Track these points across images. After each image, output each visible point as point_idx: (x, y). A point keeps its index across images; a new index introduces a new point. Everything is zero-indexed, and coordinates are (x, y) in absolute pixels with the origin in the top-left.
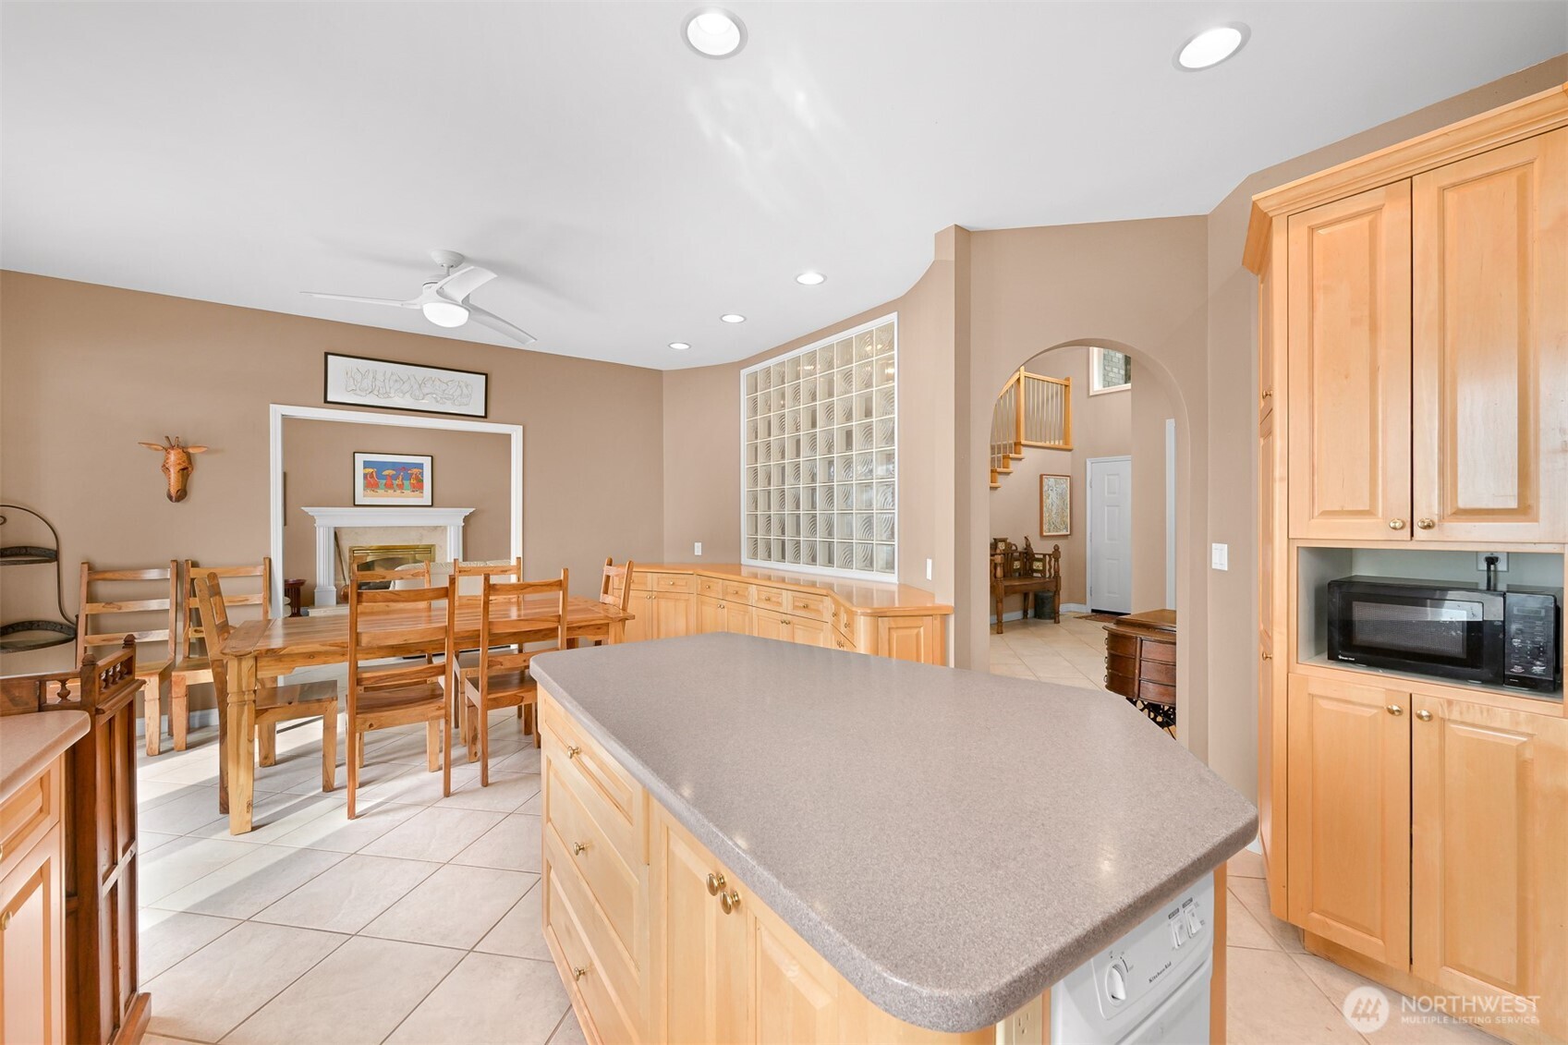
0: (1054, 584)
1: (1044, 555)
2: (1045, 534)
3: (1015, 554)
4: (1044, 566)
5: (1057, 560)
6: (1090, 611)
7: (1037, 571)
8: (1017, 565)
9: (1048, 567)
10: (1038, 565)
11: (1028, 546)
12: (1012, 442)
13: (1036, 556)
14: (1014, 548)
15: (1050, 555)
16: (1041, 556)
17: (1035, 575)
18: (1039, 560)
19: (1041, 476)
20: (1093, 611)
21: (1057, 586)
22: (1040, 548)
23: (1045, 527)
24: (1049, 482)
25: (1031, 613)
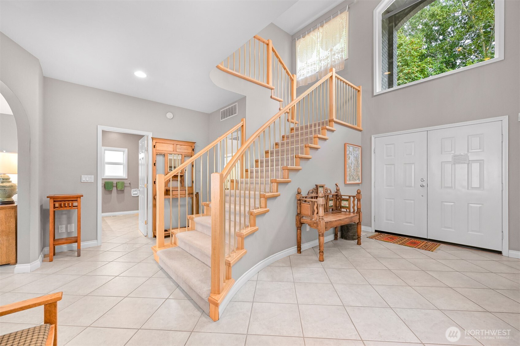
0: (358, 217)
1: (350, 197)
2: (348, 182)
3: (330, 196)
4: (349, 204)
5: (359, 200)
6: (374, 231)
7: (344, 207)
8: (331, 203)
9: (352, 205)
10: (344, 203)
11: (338, 190)
12: (327, 120)
13: (343, 197)
14: (329, 192)
15: (354, 197)
16: (348, 197)
17: (343, 210)
18: (346, 200)
19: (345, 145)
20: (376, 231)
21: (359, 219)
22: (345, 192)
23: (348, 178)
24: (350, 149)
25: (339, 234)
